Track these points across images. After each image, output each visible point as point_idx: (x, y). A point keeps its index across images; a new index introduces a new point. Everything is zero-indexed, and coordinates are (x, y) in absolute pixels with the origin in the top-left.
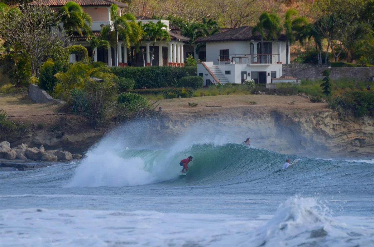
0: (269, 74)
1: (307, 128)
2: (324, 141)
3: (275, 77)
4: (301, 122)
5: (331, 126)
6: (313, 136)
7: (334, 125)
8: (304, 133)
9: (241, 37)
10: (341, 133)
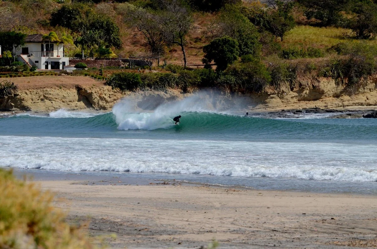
0: (61, 63)
1: (96, 96)
2: (105, 104)
3: (65, 65)
4: (92, 93)
5: (108, 95)
6: (99, 101)
7: (109, 95)
8: (94, 99)
9: (36, 40)
10: (113, 99)
